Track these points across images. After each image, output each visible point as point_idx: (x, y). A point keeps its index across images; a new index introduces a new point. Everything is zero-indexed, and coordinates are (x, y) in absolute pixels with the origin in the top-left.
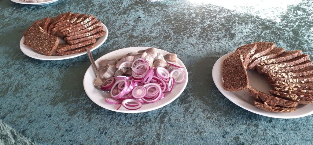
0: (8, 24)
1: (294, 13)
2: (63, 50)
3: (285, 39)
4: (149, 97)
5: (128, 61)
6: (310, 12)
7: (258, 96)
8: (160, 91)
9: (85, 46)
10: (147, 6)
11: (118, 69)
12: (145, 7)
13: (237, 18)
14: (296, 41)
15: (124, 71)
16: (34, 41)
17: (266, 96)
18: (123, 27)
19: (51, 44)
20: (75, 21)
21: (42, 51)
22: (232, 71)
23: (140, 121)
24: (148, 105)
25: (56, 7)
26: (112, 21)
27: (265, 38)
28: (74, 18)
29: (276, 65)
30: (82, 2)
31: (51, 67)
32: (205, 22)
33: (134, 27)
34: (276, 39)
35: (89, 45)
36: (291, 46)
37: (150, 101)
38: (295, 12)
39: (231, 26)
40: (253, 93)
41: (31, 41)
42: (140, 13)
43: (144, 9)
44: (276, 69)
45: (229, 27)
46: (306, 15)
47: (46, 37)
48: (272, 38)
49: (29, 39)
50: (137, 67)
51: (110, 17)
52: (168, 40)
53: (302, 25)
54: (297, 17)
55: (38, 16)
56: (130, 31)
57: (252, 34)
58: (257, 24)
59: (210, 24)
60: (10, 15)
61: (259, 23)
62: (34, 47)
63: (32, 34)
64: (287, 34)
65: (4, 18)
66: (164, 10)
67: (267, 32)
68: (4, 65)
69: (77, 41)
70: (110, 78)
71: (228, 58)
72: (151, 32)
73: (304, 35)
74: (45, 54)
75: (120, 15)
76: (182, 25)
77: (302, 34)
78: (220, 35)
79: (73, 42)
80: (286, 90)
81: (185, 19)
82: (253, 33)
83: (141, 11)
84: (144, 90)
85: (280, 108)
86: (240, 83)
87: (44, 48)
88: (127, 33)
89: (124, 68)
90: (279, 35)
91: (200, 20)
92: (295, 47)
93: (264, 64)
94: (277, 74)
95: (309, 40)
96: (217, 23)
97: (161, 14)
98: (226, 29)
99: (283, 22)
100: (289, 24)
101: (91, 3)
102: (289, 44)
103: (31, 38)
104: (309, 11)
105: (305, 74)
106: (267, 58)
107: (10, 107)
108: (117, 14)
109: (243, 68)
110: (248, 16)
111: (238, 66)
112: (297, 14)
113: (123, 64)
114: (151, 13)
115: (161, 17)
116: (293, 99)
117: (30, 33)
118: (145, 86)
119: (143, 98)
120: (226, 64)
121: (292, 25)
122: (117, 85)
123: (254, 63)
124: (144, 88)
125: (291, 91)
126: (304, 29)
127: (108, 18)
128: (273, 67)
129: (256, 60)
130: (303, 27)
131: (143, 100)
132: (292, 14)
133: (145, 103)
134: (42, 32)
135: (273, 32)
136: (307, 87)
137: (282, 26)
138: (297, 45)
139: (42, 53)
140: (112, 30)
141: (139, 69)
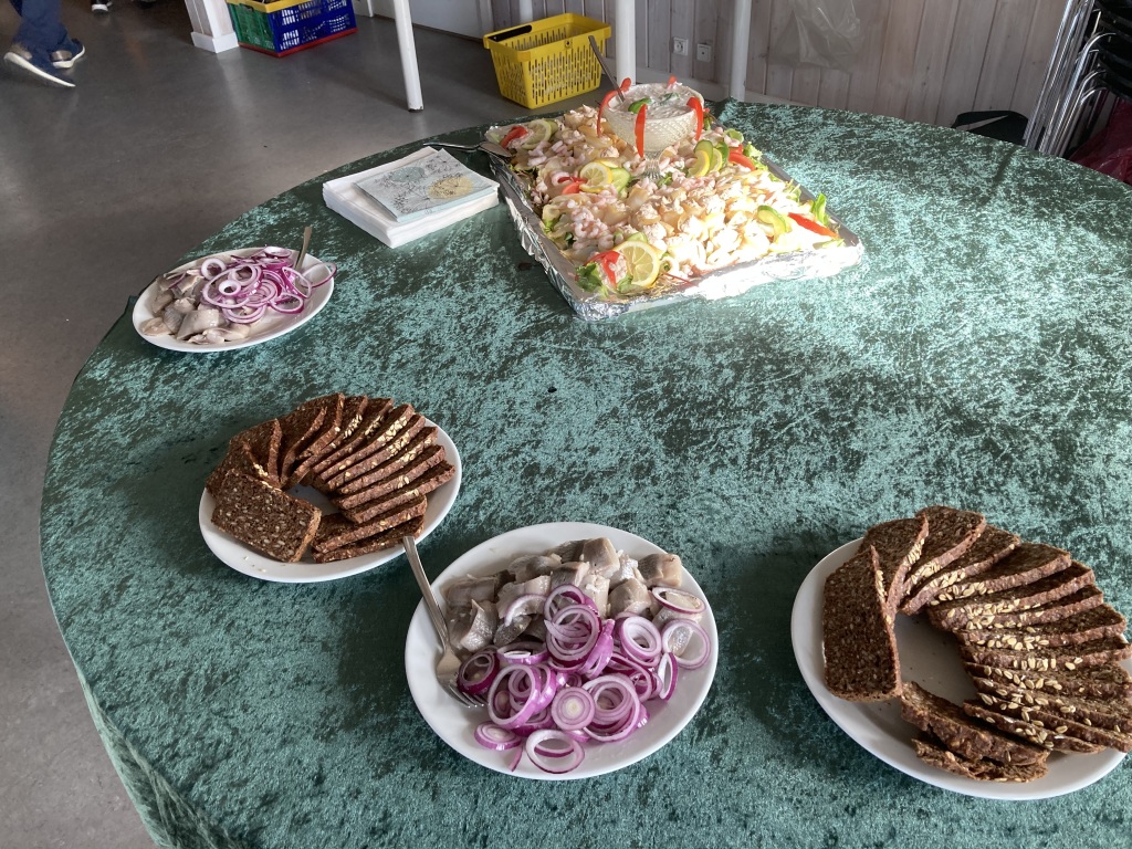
0: (145, 430)
1: (1065, 358)
2: (333, 543)
3: (1028, 474)
4: (603, 723)
5: (532, 594)
6: (1118, 355)
7: (929, 725)
8: (634, 704)
9: (396, 527)
10: (573, 339)
11: (503, 620)
12: (569, 345)
13: (870, 388)
14: (1063, 480)
15: (521, 626)
16: (243, 514)
17: (953, 728)
18: (502, 431)
19: (295, 528)
20: (355, 426)
21: (270, 546)
22: (852, 626)
23: (580, 800)
24: (601, 749)
25: (286, 353)
26: (466, 407)
27: (962, 471)
28: (355, 417)
29: (988, 606)
30: (364, 330)
31: (299, 600)
32: (765, 404)
33: (538, 427)
34: (998, 473)
35: (408, 522)
36: (1048, 500)
37: (608, 738)
38: (1067, 354)
39: (850, 419)
40: (912, 715)
41: (236, 513)
42: (555, 372)
43: (565, 351)
44: (985, 619)
45: (846, 424)
46: (1105, 365)
47: (279, 504)
48: (985, 471)
49: (226, 507)
50: (560, 620)
51: (458, 392)
52: (647, 481)
53: (1088, 411)
54: (1074, 375)
55: (233, 391)
56: (527, 448)
57: (920, 454)
58: (936, 412)
59: (782, 412)
60: (145, 390)
61: (943, 405)
62: (245, 535)
63: (235, 490)
64: (1035, 451)
65: (128, 406)
66: (630, 353)
67: (970, 444)
68: (162, 593)
69: (373, 511)
70: (480, 650)
71: (838, 572)
72: (594, 451)
73: (1093, 456)
74: (279, 557)
75: (489, 383)
76: (692, 419)
77: (1086, 451)
78: (816, 459)
79: (362, 517)
80: (1013, 706)
81: (700, 394)
82: (923, 449)
83: (555, 360)
84: (585, 702)
85: (994, 769)
86: (875, 676)
87: (274, 541)
88: (516, 453)
89: (521, 616)
90: (1007, 457)
91: (749, 396)
92: (1059, 505)
93: (950, 598)
94: (989, 638)
95: (1109, 474)
96: (806, 406)
97: (619, 373)
98: (833, 433)
99: (1025, 398)
100: (1044, 409)
101: (393, 333)
102: (1041, 493)
103: (233, 504)
104: (1117, 347)
105: (1079, 638)
106: (959, 577)
107: (201, 749)
108: (480, 377)
109: (881, 623)
110: (906, 377)
111: (869, 611)
112: (1073, 361)
113: (519, 603)
114: (589, 369)
115: (620, 383)
116: (1034, 739)
117: (231, 490)
118: (587, 686)
119: (585, 729)
120: (833, 595)
121: (1053, 411)
122: (507, 677)
123: (918, 596)
124: (586, 693)
125: (1029, 713)
126: (1093, 427)
127: (454, 396)
128: (977, 613)
129: (925, 588)
130: (1091, 418)
131: (586, 734)
132: (1056, 362)
133: (591, 742)
134: (267, 489)
135: (989, 445)
136: (1081, 690)
137: (1019, 415)
138: (1068, 497)
139: (272, 554)
140: (470, 446)
141: (566, 626)
